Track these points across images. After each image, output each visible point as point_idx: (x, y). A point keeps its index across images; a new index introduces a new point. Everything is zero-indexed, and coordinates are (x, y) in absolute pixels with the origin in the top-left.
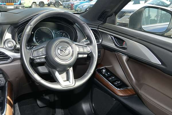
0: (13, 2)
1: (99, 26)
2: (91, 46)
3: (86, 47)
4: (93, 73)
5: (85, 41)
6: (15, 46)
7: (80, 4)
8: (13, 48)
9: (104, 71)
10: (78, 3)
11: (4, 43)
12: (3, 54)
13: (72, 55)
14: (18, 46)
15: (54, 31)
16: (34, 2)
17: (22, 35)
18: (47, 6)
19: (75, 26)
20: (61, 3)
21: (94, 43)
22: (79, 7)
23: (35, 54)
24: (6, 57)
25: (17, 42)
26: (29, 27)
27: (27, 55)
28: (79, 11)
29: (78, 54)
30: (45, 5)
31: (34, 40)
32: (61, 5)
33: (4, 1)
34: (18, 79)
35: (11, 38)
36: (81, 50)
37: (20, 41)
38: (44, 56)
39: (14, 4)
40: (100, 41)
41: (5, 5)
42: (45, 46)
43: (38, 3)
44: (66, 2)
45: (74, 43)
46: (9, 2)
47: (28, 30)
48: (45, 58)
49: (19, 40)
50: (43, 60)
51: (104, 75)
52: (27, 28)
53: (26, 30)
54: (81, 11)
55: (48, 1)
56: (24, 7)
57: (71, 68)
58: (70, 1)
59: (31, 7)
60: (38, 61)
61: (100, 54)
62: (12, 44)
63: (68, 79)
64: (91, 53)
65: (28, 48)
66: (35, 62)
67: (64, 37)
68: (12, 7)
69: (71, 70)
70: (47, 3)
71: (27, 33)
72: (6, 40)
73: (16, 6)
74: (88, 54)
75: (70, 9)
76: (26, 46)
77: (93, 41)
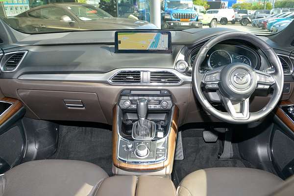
0: (189, 18)
1: (291, 53)
2: (275, 77)
3: (270, 76)
4: (274, 109)
5: (270, 70)
6: (187, 68)
7: (276, 22)
8: (184, 70)
9: (291, 109)
10: (273, 20)
11: (176, 64)
12: (174, 75)
13: (250, 84)
14: (190, 69)
15: (233, 56)
16: (214, 19)
17: (196, 58)
18: (231, 23)
19: (259, 51)
20: (250, 20)
21: (280, 73)
22: (274, 26)
23: (208, 78)
24: (176, 80)
25: (190, 65)
26: (205, 49)
27: (198, 78)
28: (274, 32)
29: (258, 84)
30: (228, 23)
31: (209, 64)
32: (250, 23)
33: (178, 17)
34: (185, 104)
35: (184, 59)
36: (263, 80)
37: (193, 64)
38: (217, 82)
39: (190, 20)
40: (292, 71)
41: (179, 21)
42: (220, 71)
43: (219, 20)
44: (257, 18)
45: (254, 71)
46: (184, 18)
47: (203, 51)
48: (218, 84)
49: (192, 62)
50: (216, 86)
51: (290, 115)
52: (202, 49)
53: (200, 52)
54: (277, 31)
55: (233, 17)
56: (201, 23)
57: (248, 100)
58: (263, 17)
59: (209, 25)
60: (210, 86)
61: (289, 88)
62: (184, 66)
63: (242, 111)
64: (275, 84)
65: (201, 71)
66: (206, 87)
67: (245, 63)
68: (187, 24)
69: (247, 101)
70: (232, 20)
71: (202, 55)
72: (178, 61)
73: (191, 22)
74: (270, 86)
75: (261, 28)
76: (199, 69)
77: (280, 70)
